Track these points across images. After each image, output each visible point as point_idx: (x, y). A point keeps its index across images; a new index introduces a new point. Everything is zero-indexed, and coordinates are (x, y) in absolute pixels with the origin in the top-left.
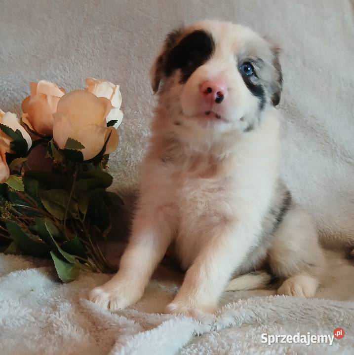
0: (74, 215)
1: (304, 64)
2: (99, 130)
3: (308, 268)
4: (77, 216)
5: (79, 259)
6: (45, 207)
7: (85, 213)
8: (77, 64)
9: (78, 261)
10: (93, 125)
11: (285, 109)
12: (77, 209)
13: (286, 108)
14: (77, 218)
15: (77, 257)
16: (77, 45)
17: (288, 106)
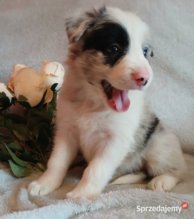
0: (31, 138)
1: (178, 41)
2: (38, 89)
3: (171, 171)
4: (32, 139)
5: (31, 164)
6: (15, 134)
7: (37, 136)
8: (44, 54)
9: (30, 165)
10: (34, 86)
11: (166, 70)
12: (32, 135)
13: (166, 68)
14: (32, 140)
15: (28, 162)
16: (45, 43)
17: (168, 67)
